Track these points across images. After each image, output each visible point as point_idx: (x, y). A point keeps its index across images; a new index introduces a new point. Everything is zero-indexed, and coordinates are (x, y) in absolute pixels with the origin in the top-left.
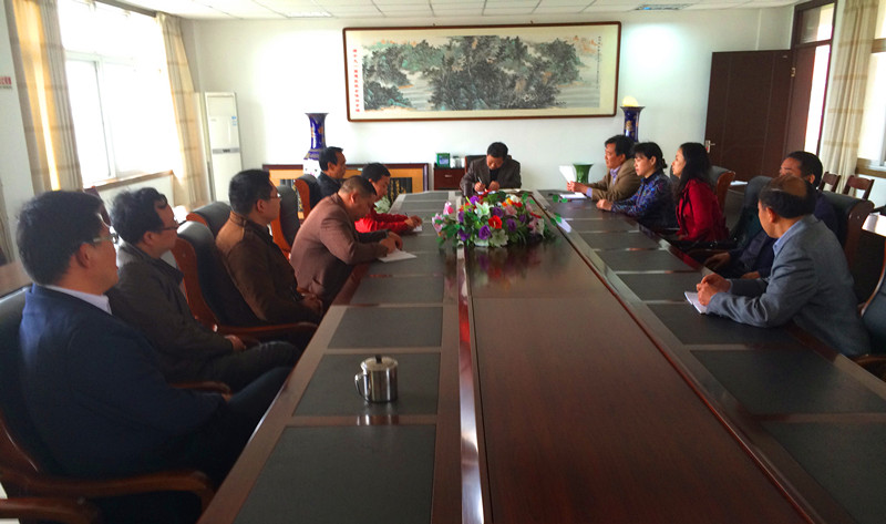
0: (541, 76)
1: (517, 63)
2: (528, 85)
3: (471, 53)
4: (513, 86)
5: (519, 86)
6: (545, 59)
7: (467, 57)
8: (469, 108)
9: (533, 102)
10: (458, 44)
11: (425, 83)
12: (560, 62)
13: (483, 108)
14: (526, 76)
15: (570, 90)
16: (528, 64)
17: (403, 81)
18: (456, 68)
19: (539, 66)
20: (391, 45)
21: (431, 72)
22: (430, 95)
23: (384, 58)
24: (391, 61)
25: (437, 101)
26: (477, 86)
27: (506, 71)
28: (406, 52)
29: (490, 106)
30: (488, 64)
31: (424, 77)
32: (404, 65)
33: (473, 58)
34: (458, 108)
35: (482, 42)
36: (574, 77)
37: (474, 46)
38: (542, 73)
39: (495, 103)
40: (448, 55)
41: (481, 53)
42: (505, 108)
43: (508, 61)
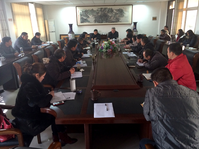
1: (112, 13)
2: (114, 17)
4: (111, 18)
6: (117, 12)
7: (101, 12)
8: (102, 22)
9: (115, 21)
10: (99, 10)
11: (93, 17)
12: (120, 13)
14: (113, 16)
15: (123, 19)
16: (114, 13)
17: (88, 17)
18: (99, 14)
20: (86, 10)
21: (94, 15)
22: (94, 20)
23: (84, 12)
24: (86, 13)
26: (103, 18)
27: (109, 15)
28: (89, 11)
29: (106, 22)
30: (106, 14)
32: (88, 14)
33: (103, 12)
34: (100, 23)
36: (123, 16)
37: (103, 10)
38: (117, 15)
40: (97, 12)
42: (109, 22)
43: (110, 13)
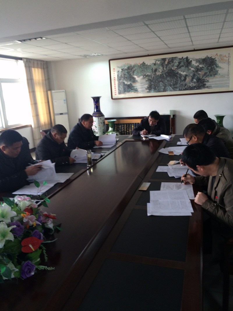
0: (199, 74)
1: (187, 68)
2: (193, 79)
3: (165, 66)
4: (185, 80)
5: (188, 79)
6: (201, 66)
7: (163, 68)
8: (165, 90)
9: (195, 87)
10: (159, 62)
11: (144, 81)
12: (208, 67)
13: (171, 91)
14: (192, 75)
15: (214, 80)
16: (192, 69)
17: (134, 81)
18: (158, 73)
19: (198, 69)
20: (129, 65)
21: (147, 76)
22: (146, 86)
23: (126, 71)
24: (129, 72)
25: (150, 88)
26: (168, 81)
27: (182, 73)
28: (136, 68)
29: (174, 89)
30: (173, 70)
31: (144, 78)
32: (135, 73)
33: (166, 68)
34: (159, 91)
35: (170, 60)
36: (216, 73)
37: (166, 63)
38: (199, 73)
39: (176, 88)
40: (154, 67)
41: (170, 66)
42: (181, 90)
43: (183, 68)
